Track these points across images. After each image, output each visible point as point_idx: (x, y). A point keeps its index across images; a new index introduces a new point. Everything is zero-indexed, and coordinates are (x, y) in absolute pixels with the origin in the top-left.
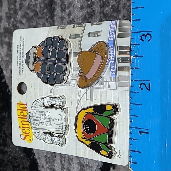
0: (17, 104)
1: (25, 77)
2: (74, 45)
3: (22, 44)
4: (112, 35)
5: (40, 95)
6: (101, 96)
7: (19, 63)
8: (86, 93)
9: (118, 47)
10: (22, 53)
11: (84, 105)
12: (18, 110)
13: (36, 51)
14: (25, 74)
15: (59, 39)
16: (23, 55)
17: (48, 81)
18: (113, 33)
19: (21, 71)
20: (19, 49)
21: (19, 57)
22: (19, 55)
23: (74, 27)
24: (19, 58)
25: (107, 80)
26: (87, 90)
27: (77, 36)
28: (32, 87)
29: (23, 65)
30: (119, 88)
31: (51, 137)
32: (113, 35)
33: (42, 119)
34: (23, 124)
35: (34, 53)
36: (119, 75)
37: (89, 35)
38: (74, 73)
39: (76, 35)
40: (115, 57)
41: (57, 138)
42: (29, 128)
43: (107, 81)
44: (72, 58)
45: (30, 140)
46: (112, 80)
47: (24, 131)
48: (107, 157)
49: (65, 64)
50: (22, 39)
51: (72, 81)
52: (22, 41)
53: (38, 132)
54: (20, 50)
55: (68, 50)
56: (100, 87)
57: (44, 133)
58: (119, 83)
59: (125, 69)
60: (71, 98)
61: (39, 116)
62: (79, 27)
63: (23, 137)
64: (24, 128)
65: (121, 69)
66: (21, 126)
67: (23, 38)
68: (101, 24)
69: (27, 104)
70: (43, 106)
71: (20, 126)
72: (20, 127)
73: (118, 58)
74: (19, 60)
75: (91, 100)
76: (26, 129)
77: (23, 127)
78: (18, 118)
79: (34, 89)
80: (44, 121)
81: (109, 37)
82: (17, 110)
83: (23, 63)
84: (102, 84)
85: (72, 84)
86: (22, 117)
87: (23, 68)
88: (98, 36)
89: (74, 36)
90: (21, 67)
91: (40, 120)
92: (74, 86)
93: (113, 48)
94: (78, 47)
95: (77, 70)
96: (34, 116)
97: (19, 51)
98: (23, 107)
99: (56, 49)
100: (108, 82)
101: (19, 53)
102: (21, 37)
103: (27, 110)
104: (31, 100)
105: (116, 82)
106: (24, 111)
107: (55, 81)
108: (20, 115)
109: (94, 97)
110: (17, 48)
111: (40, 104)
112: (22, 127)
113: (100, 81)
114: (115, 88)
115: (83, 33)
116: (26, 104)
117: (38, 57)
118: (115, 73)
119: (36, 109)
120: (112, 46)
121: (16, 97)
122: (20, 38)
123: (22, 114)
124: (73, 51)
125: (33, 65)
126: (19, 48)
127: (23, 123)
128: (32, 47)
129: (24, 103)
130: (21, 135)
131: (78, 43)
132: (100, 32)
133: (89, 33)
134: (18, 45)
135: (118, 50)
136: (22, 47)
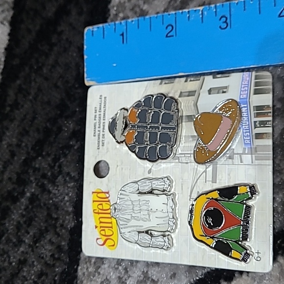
0: (93, 193)
1: (107, 152)
2: (187, 105)
3: (102, 106)
4: (245, 90)
5: (131, 177)
6: (229, 175)
7: (97, 133)
8: (205, 171)
9: (254, 107)
10: (102, 118)
11: (202, 188)
12: (94, 201)
13: (127, 114)
14: (107, 149)
15: (164, 98)
16: (104, 121)
17: (146, 156)
18: (246, 88)
19: (101, 144)
20: (98, 113)
21: (97, 124)
22: (97, 121)
23: (186, 81)
24: (97, 126)
25: (239, 152)
26: (206, 168)
27: (191, 94)
28: (117, 166)
29: (103, 135)
30: (257, 162)
31: (150, 237)
32: (246, 92)
33: (136, 212)
34: (101, 222)
35: (125, 117)
36: (257, 144)
37: (210, 92)
38: (187, 145)
39: (189, 92)
40: (249, 120)
41: (160, 239)
42: (111, 227)
43: (238, 154)
44: (184, 123)
45: (113, 246)
46: (246, 152)
47: (103, 233)
48: (241, 261)
49: (175, 131)
50: (103, 99)
51: (183, 156)
52: (103, 102)
53: (129, 232)
54: (100, 115)
55: (178, 112)
56: (227, 162)
57: (139, 232)
58: (257, 155)
59: (265, 136)
60: (181, 180)
61: (131, 207)
62: (194, 81)
63: (101, 242)
64: (103, 229)
65: (259, 136)
66: (99, 225)
67: (105, 98)
68: (228, 76)
69: (110, 192)
70: (138, 192)
71: (97, 225)
72: (96, 227)
73: (255, 122)
74: (97, 129)
75: (214, 181)
76: (106, 229)
77: (101, 227)
78: (93, 213)
79: (122, 169)
80: (138, 215)
81: (241, 94)
82: (92, 202)
84: (230, 158)
85: (184, 160)
86: (100, 211)
87: (104, 139)
88: (224, 92)
89: (187, 94)
90: (101, 139)
91: (131, 213)
92: (187, 163)
93: (246, 109)
94: (193, 108)
95: (191, 139)
96: (123, 208)
97: (98, 116)
98: (102, 197)
99: (160, 111)
100: (240, 154)
101: (97, 119)
102: (101, 96)
103: (109, 201)
104: (116, 185)
105: (252, 154)
106: (104, 203)
107: (158, 156)
108: (98, 209)
109: (219, 177)
110: (94, 111)
111: (132, 190)
112: (99, 227)
113: (228, 154)
114: (251, 163)
115: (201, 89)
116: (108, 193)
117: (131, 122)
118: (250, 141)
119: (126, 198)
120: (246, 105)
121: (90, 182)
122: (99, 97)
123: (100, 207)
124: (184, 114)
125: (122, 134)
126: (98, 111)
127: (102, 220)
128: (121, 109)
129: (104, 191)
130: (97, 239)
131: (193, 102)
132: (226, 87)
133: (210, 89)
134: (95, 108)
135: (254, 111)
136: (102, 109)
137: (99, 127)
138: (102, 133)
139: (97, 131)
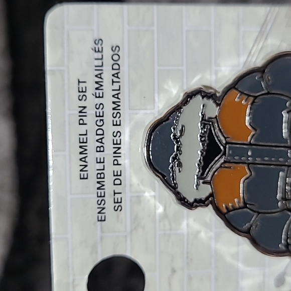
3: (107, 77)
7: (93, 168)
10: (108, 119)
14: (136, 219)
16: (116, 129)
19: (109, 205)
20: (91, 100)
21: (92, 138)
22: (91, 127)
24: (92, 145)
28: (174, 271)
29: (117, 175)
35: (205, 122)
50: (107, 53)
52: (108, 62)
54: (99, 106)
67: (116, 49)
74: (92, 155)
79: (190, 278)
83: (117, 168)
87: (118, 189)
90: (109, 187)
97: (91, 112)
101: (90, 119)
102: (98, 41)
122: (91, 44)
126: (89, 94)
134: (80, 82)
136: (108, 89)
137: (100, 149)
138: (109, 169)
139: (91, 160)
